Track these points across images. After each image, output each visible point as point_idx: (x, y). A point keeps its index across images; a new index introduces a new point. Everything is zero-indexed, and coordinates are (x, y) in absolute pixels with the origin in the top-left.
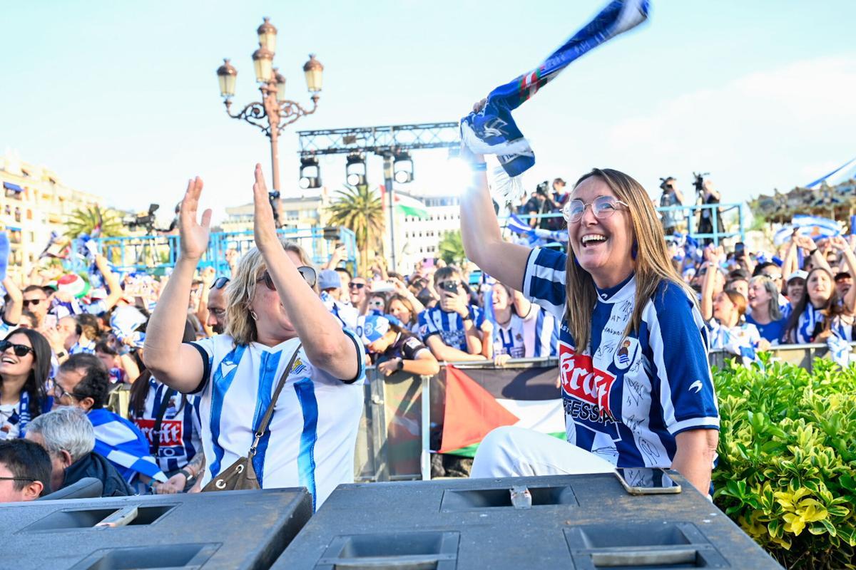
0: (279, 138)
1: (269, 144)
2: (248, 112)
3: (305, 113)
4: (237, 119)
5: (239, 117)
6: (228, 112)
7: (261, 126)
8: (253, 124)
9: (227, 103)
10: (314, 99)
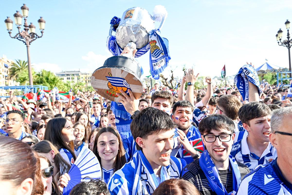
0: (30, 46)
1: (26, 47)
2: (18, 36)
3: (39, 37)
4: (14, 39)
5: (14, 38)
6: (10, 36)
7: (23, 41)
8: (20, 40)
9: (9, 33)
10: (42, 32)
